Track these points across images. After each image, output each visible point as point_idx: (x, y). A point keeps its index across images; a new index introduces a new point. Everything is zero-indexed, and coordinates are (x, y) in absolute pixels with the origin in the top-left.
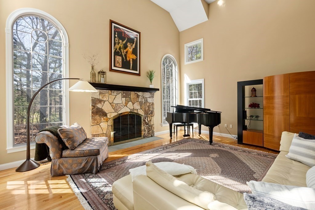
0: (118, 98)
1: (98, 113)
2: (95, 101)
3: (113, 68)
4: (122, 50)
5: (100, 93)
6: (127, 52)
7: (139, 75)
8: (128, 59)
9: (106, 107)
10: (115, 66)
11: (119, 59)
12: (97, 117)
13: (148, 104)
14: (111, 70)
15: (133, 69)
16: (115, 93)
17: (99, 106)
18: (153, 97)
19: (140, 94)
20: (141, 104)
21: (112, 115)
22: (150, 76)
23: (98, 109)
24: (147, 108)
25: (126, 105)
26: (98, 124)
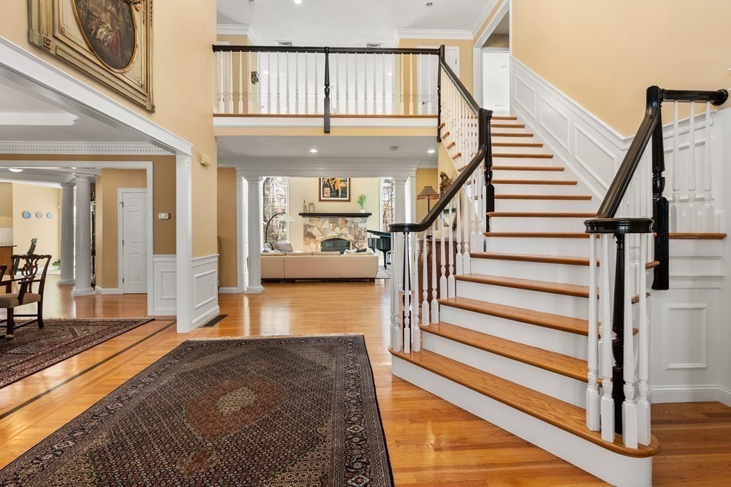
0: (326, 224)
1: (309, 236)
2: (306, 227)
3: (322, 198)
4: (330, 182)
5: (310, 220)
6: (335, 183)
7: (349, 201)
8: (336, 188)
9: (315, 232)
10: (323, 197)
11: (327, 190)
12: (308, 239)
13: (359, 229)
14: (320, 200)
15: (342, 197)
16: (323, 219)
17: (309, 230)
18: (366, 222)
19: (349, 219)
20: (350, 229)
21: (320, 238)
22: (362, 200)
23: (308, 232)
24: (358, 233)
25: (333, 230)
26: (308, 244)
